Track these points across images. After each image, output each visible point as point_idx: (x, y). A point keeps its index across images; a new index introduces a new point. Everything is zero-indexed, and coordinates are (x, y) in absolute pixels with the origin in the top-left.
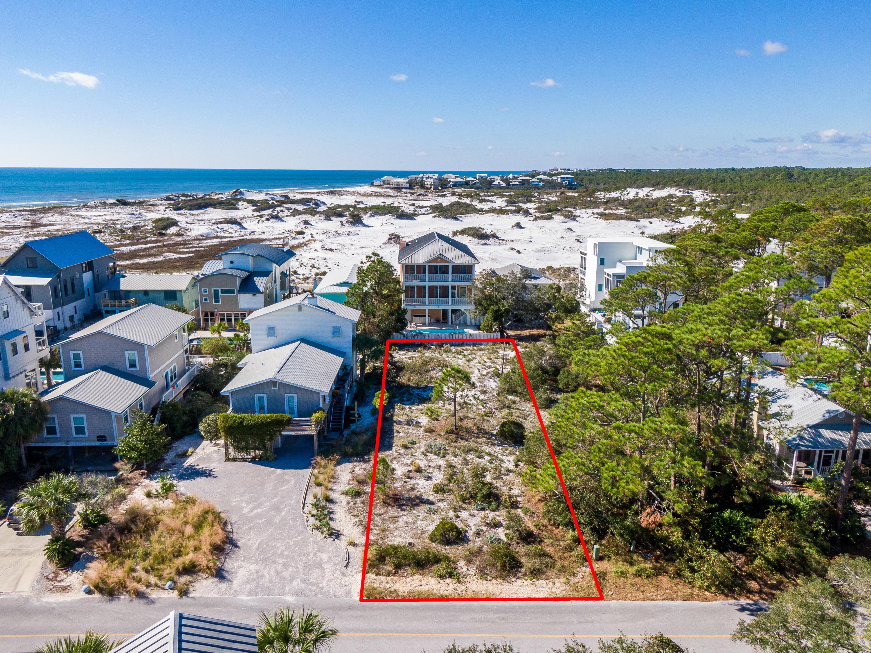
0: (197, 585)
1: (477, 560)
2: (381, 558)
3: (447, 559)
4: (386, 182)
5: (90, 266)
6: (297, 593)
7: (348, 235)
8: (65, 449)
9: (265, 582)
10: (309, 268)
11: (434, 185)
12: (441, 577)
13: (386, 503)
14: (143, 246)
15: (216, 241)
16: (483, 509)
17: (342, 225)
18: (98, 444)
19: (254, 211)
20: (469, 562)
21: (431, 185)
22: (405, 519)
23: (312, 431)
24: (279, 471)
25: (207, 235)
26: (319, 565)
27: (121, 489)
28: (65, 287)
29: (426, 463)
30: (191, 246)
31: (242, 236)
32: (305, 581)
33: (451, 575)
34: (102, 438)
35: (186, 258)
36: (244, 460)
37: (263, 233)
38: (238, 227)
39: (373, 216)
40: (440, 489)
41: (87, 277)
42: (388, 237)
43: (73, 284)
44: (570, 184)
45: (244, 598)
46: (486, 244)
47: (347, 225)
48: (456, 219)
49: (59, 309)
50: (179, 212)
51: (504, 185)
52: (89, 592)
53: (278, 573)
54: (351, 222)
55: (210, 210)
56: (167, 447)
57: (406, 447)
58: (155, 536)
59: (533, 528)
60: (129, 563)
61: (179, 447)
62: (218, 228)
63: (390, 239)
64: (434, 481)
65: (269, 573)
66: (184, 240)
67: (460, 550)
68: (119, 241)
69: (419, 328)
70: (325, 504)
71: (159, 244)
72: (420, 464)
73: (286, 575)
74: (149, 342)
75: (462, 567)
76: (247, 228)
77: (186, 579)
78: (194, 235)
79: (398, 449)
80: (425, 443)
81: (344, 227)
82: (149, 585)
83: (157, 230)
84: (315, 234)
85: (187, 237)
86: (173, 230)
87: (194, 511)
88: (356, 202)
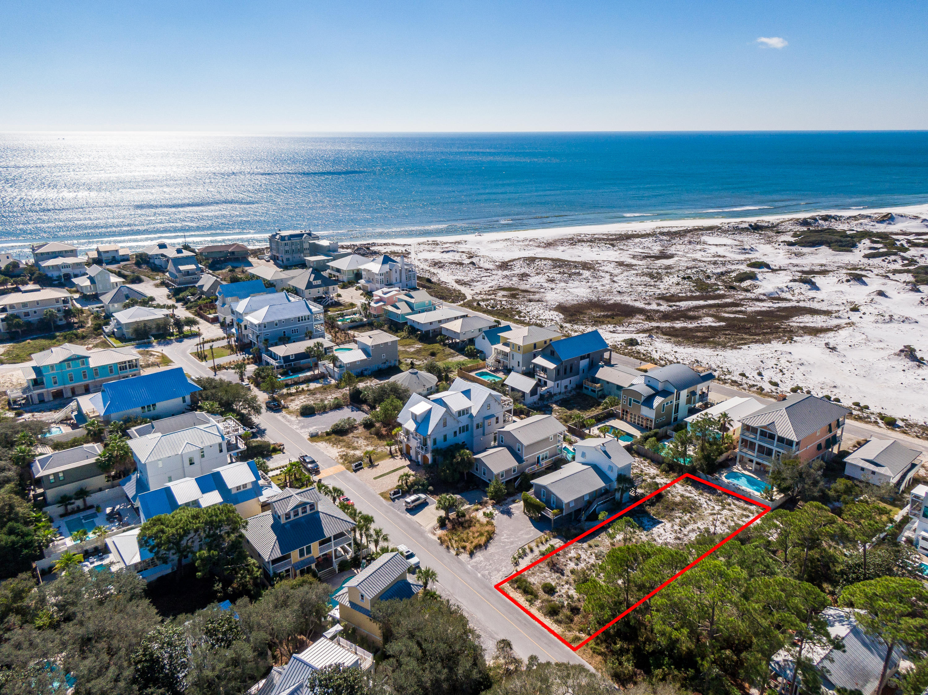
0: (463, 554)
1: (545, 603)
2: (516, 581)
3: (537, 596)
5: (589, 356)
6: (483, 575)
7: (903, 322)
8: (480, 479)
9: (479, 566)
12: (527, 600)
13: (548, 564)
15: (767, 305)
16: (575, 589)
18: (488, 482)
19: (864, 256)
20: (542, 602)
22: (546, 574)
23: (551, 517)
24: (533, 528)
25: (771, 293)
26: (499, 571)
27: (479, 506)
28: (565, 370)
29: (586, 558)
30: (739, 309)
31: (798, 302)
32: (489, 573)
33: (530, 601)
34: (490, 480)
35: (715, 327)
36: (527, 516)
38: (809, 287)
40: (573, 572)
41: (584, 363)
42: (902, 348)
43: (571, 368)
45: (469, 566)
49: (559, 382)
50: (790, 248)
52: (438, 539)
53: (486, 565)
55: (824, 249)
57: (590, 546)
58: (467, 531)
59: (582, 608)
60: (454, 536)
62: (787, 287)
63: (902, 351)
64: (576, 567)
65: (483, 564)
66: (741, 300)
67: (546, 596)
68: (692, 291)
69: (744, 472)
70: (528, 551)
71: (716, 302)
72: (583, 556)
73: (487, 567)
74: (525, 443)
75: (538, 603)
76: (817, 289)
77: (462, 550)
78: (758, 292)
79: (585, 545)
80: (601, 548)
81: (923, 306)
82: (452, 546)
83: (735, 281)
84: (868, 313)
85: (749, 295)
86: (746, 284)
87: (488, 528)
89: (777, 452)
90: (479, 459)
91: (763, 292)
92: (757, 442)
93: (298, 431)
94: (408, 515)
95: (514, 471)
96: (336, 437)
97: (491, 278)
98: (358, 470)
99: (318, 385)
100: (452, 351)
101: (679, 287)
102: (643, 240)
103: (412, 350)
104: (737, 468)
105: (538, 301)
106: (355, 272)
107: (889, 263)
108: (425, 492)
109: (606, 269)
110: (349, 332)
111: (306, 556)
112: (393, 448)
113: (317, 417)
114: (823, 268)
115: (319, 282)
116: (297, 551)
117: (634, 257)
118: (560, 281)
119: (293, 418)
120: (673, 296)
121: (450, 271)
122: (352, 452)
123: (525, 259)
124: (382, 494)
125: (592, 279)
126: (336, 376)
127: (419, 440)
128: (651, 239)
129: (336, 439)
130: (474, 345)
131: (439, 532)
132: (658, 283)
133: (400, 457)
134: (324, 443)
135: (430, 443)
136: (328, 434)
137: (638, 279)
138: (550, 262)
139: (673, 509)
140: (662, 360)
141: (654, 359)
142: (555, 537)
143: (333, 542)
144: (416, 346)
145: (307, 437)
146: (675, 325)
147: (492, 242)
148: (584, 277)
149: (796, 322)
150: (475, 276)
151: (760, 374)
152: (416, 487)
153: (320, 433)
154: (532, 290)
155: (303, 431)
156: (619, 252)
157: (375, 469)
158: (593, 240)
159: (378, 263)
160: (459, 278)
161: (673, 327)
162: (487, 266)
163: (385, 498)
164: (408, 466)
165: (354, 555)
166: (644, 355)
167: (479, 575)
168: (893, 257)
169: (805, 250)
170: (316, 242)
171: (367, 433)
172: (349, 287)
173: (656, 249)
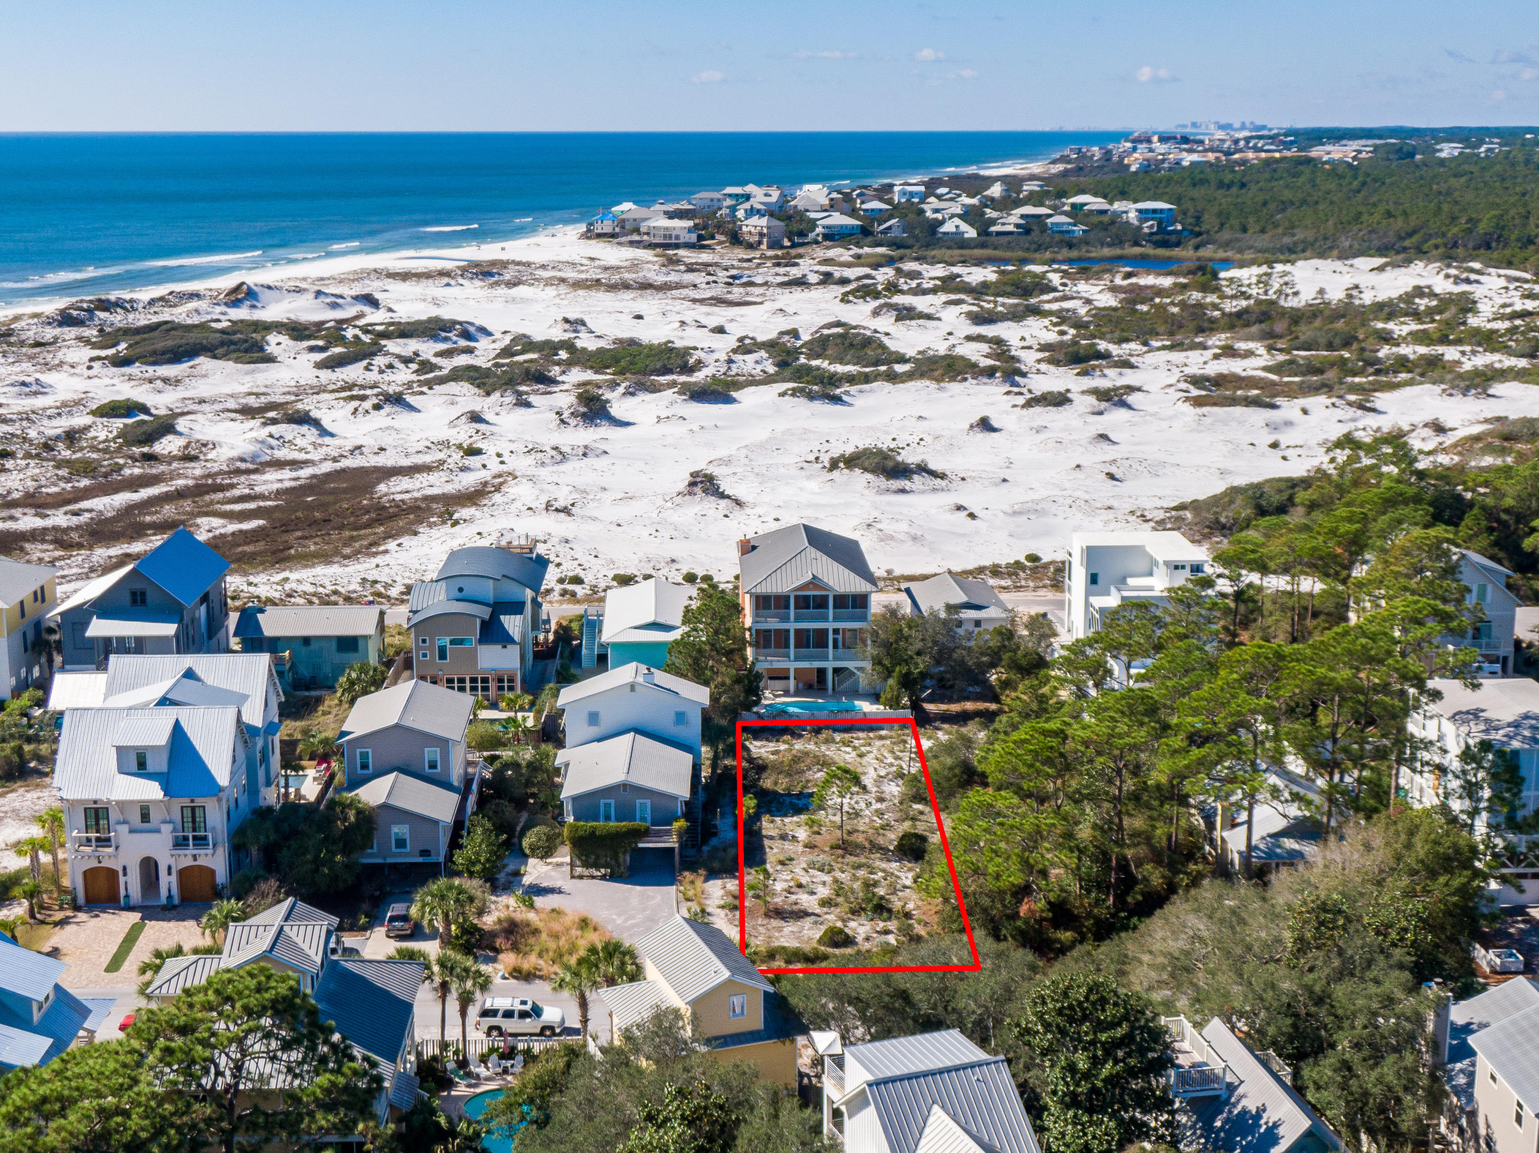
2: (771, 956)
4: (628, 226)
5: (207, 594)
7: (585, 455)
8: (383, 866)
11: (769, 235)
13: (768, 916)
14: (131, 496)
16: (873, 919)
17: (562, 421)
18: (420, 860)
19: (320, 365)
21: (761, 235)
22: (790, 928)
23: (672, 842)
24: (638, 888)
25: (255, 455)
29: (808, 879)
31: (335, 460)
34: (425, 853)
35: (254, 531)
36: (593, 877)
37: (382, 449)
38: (314, 431)
39: (632, 394)
40: (826, 903)
44: (1161, 229)
46: (903, 491)
47: (573, 422)
48: (836, 400)
50: (126, 370)
51: (971, 233)
52: (506, 979)
55: (204, 362)
57: (782, 863)
61: (508, 865)
62: (271, 436)
63: (692, 484)
64: (819, 896)
66: (211, 476)
68: (66, 479)
71: (163, 488)
72: (801, 879)
74: (454, 736)
76: (337, 435)
78: (223, 458)
79: (773, 866)
80: (804, 858)
81: (570, 429)
83: (129, 444)
84: (506, 454)
88: (566, 320)
89: (836, 631)
90: (384, 807)
91: (234, 453)
92: (792, 626)
107: (381, 372)
114: (263, 399)
127: (168, 828)
133: (83, 915)
135: (217, 818)
139: (799, 772)
142: (702, 881)
149: (394, 491)
164: (148, 920)
168: (378, 360)
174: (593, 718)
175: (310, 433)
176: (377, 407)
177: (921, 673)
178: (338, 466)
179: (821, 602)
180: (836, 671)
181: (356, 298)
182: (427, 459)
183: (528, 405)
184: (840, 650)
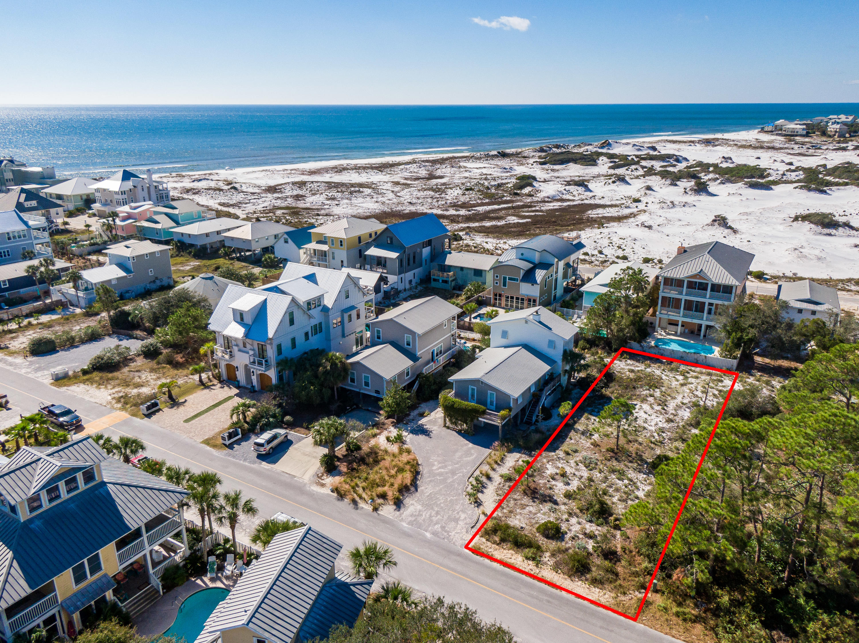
0: (385, 507)
1: (560, 557)
2: (495, 531)
3: (539, 548)
4: (778, 128)
5: (429, 243)
6: (434, 534)
7: (684, 206)
8: (359, 393)
9: (420, 519)
10: (616, 248)
11: (839, 132)
12: (527, 558)
13: (525, 493)
14: (496, 207)
15: (556, 205)
16: (591, 521)
17: (685, 192)
18: (375, 395)
19: (610, 168)
20: (553, 555)
21: (836, 132)
22: (531, 509)
23: (498, 422)
24: (471, 445)
25: (554, 196)
26: (456, 520)
27: (376, 431)
28: (409, 260)
29: (573, 471)
30: (534, 209)
31: (583, 200)
32: (443, 528)
33: (534, 559)
34: (377, 392)
35: (523, 223)
36: (454, 430)
37: (603, 198)
38: (583, 189)
39: (724, 183)
40: (568, 496)
41: (426, 251)
42: (714, 218)
43: (414, 257)
45: (405, 524)
46: (829, 235)
47: (690, 193)
48: (824, 192)
49: (402, 275)
50: (544, 166)
52: (332, 491)
53: (431, 516)
54: (695, 190)
55: (571, 165)
56: (413, 407)
57: (568, 454)
58: (376, 468)
59: (619, 550)
60: (357, 481)
61: (423, 407)
62: (565, 190)
63: (714, 221)
64: (569, 488)
65: (426, 515)
66: (531, 202)
67: (553, 545)
68: (481, 199)
69: (669, 337)
70: (484, 479)
71: (510, 205)
72: (568, 470)
73: (435, 519)
74: (419, 331)
75: (546, 557)
76: (591, 191)
77: (380, 501)
78: (542, 196)
79: (560, 453)
80: (584, 453)
81: (688, 196)
82: (361, 498)
83: (515, 189)
84: (650, 203)
85: (535, 199)
86: (527, 190)
87: (405, 458)
88: (724, 157)
89: (711, 304)
90: (358, 363)
91: (546, 195)
92: (684, 298)
93: (30, 375)
94: (265, 465)
95: (408, 374)
96: (100, 374)
97: (261, 200)
98: (154, 413)
99: (54, 317)
100: (244, 264)
101: (467, 196)
102: (408, 166)
103: (188, 268)
104: (660, 334)
105: (327, 215)
106: (85, 197)
107: (632, 171)
108: (280, 424)
109: (384, 188)
110: (90, 257)
111: (90, 579)
112: (204, 376)
113: (61, 354)
115: (34, 203)
116: (68, 574)
117: (406, 179)
118: (342, 198)
119: (19, 360)
120: (464, 203)
121: (208, 196)
122: (135, 391)
123: (294, 183)
124: (207, 442)
125: (375, 196)
126: (83, 303)
127: (251, 352)
128: (415, 165)
129: (101, 378)
130: (273, 253)
131: (330, 481)
132: (443, 195)
133: (219, 385)
134: (82, 386)
135: (271, 352)
136: (85, 372)
137: (422, 193)
138: (323, 184)
139: (634, 388)
140: (496, 249)
141: (488, 250)
142: (510, 451)
143: (145, 536)
144: (192, 263)
145: (48, 380)
146: (484, 224)
147: (248, 173)
148: (367, 193)
149: (593, 213)
150: (241, 199)
151: (601, 252)
152: (264, 421)
153: (71, 373)
154: (314, 207)
155: (39, 374)
156: (389, 176)
157: (182, 408)
158: (357, 168)
159: (118, 180)
160: (222, 201)
161: (484, 226)
162: (251, 190)
163: (214, 446)
164: (237, 395)
165: (188, 552)
166: (475, 247)
167: (428, 535)
168: (633, 167)
169: (556, 167)
170: (23, 169)
171: (153, 364)
172: (79, 215)
173: (423, 173)
174: (505, 334)
175: (581, 189)
176: (614, 182)
177: (749, 339)
178: (581, 202)
179: (703, 287)
180: (708, 327)
181: (648, 148)
182: (618, 202)
183: (676, 185)
184: (712, 316)
